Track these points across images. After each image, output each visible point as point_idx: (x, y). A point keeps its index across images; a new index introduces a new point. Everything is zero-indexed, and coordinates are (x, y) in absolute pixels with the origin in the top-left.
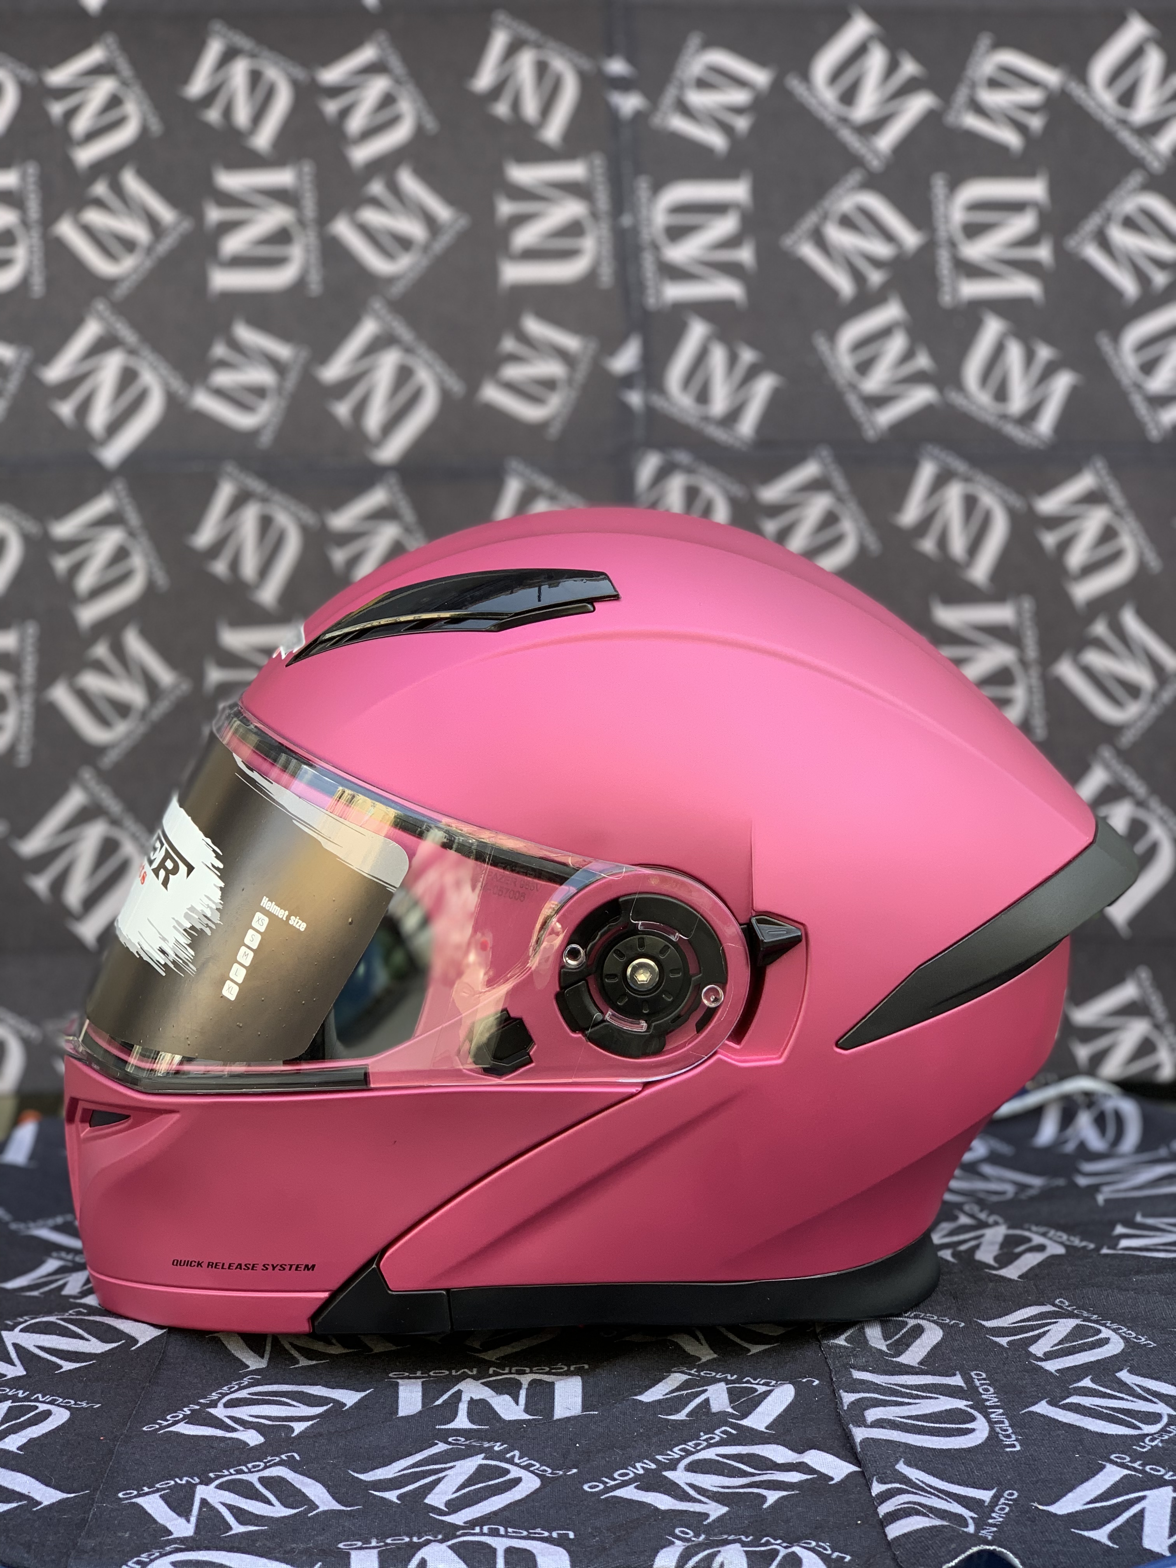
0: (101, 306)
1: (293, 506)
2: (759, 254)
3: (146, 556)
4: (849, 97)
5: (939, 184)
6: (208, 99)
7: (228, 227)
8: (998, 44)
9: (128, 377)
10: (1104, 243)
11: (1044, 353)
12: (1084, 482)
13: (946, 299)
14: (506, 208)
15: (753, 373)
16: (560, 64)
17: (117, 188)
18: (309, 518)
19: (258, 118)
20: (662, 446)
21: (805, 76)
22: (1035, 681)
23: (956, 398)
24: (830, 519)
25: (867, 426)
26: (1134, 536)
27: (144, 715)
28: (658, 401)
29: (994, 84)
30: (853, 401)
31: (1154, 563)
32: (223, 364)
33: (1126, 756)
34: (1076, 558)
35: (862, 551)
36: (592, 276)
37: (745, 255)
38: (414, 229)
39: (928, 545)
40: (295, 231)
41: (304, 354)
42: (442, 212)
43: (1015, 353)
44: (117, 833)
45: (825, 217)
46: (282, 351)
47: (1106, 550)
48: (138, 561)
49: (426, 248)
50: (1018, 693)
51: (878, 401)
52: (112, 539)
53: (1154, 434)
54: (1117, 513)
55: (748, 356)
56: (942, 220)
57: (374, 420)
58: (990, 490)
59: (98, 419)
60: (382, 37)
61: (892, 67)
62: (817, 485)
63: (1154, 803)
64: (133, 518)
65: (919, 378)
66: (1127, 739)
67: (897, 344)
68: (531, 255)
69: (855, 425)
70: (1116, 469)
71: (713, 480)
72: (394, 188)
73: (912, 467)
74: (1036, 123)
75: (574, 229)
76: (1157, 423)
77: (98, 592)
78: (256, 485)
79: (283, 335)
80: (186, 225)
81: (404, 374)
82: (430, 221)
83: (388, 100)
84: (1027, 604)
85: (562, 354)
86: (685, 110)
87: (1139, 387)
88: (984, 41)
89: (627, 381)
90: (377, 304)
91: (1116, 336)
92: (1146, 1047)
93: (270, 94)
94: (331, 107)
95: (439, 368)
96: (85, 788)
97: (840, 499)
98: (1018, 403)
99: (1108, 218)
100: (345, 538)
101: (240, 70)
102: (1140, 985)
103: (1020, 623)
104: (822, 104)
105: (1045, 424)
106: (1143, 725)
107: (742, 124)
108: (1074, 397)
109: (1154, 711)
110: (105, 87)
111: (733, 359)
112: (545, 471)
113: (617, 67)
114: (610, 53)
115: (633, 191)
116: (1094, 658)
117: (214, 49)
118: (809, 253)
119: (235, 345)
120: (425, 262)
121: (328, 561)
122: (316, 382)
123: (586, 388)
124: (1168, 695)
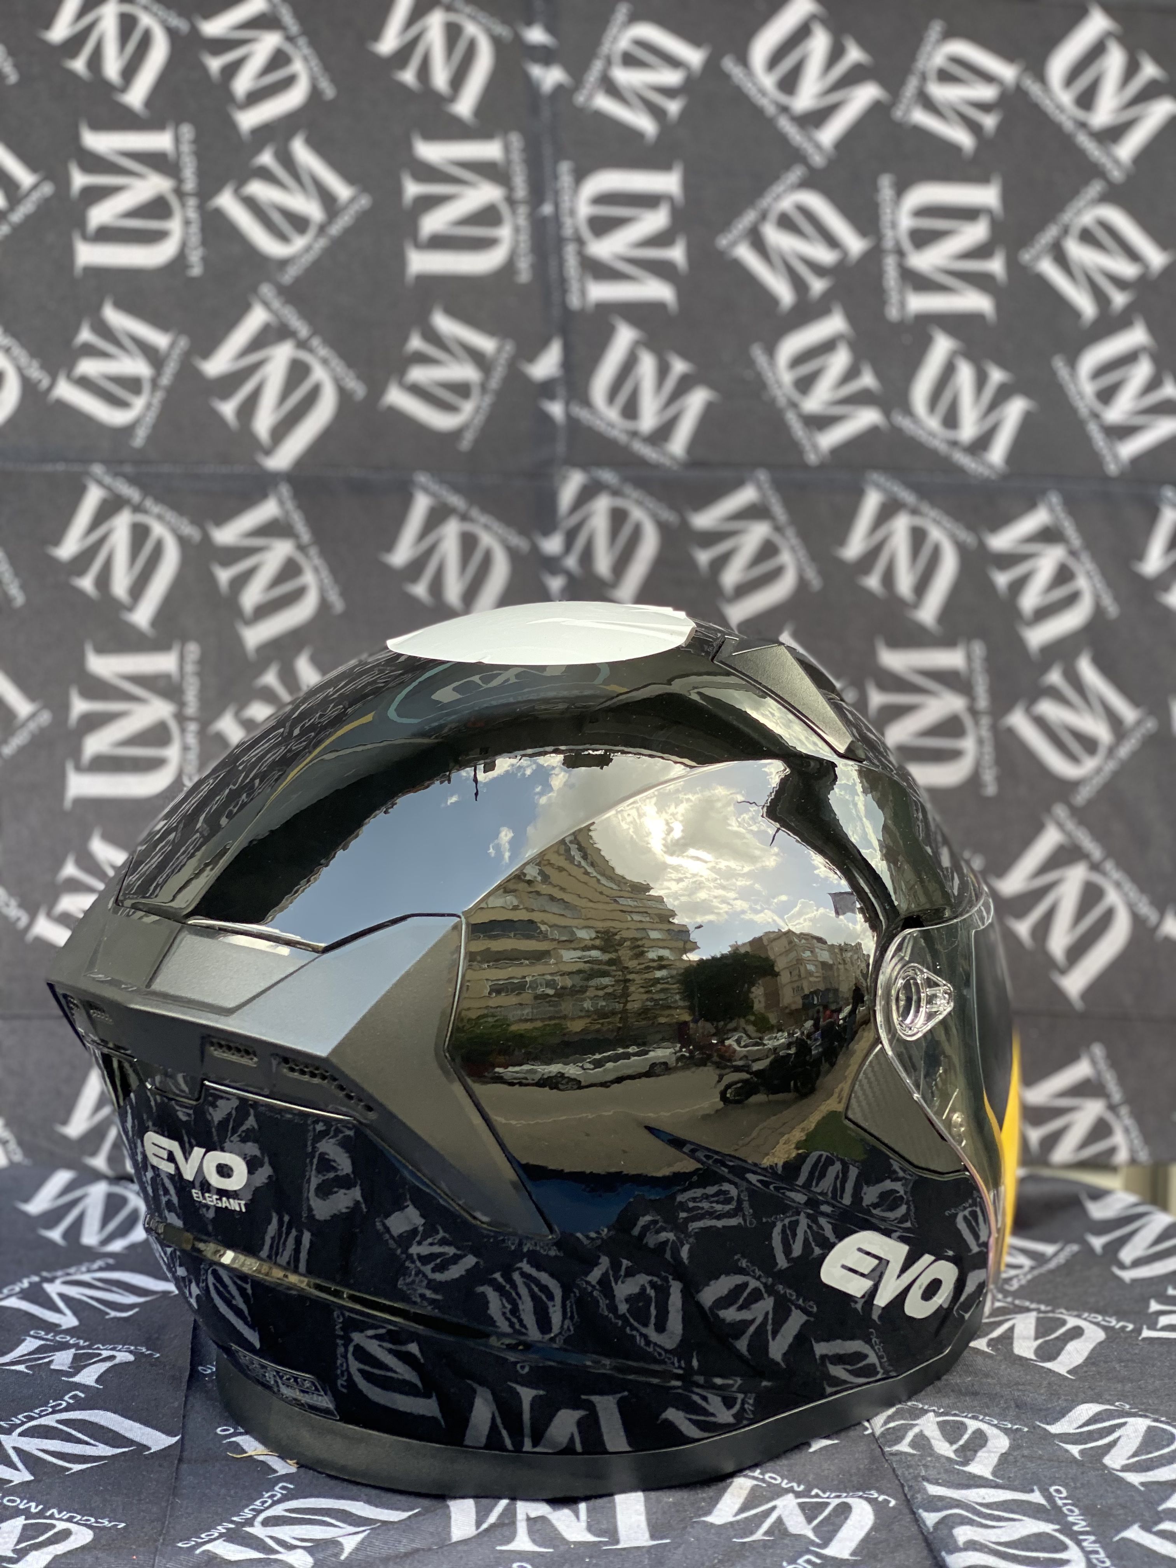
2: (692, 254)
5: (886, 185)
8: (951, 33)
10: (1061, 259)
11: (997, 376)
13: (893, 313)
14: (412, 189)
15: (684, 386)
20: (585, 464)
21: (743, 58)
22: (985, 733)
24: (767, 550)
25: (808, 447)
29: (945, 76)
32: (90, 351)
33: (1080, 815)
34: (1030, 600)
35: (802, 584)
36: (508, 269)
39: (873, 582)
41: (183, 343)
42: (342, 191)
43: (965, 374)
45: (764, 216)
46: (160, 340)
49: (322, 229)
50: (968, 744)
53: (1112, 468)
54: (1073, 553)
55: (679, 367)
61: (836, 54)
65: (863, 398)
66: (1082, 796)
67: (840, 360)
68: (439, 242)
69: (796, 448)
70: (1072, 505)
71: (640, 503)
72: (287, 160)
73: (857, 495)
76: (1116, 456)
79: (160, 322)
82: (327, 199)
83: (278, 59)
84: (978, 649)
85: (477, 357)
86: (612, 89)
87: (1096, 416)
88: (936, 29)
89: (547, 389)
90: (267, 290)
91: (1072, 362)
92: (1101, 1130)
94: (215, 64)
97: (778, 529)
98: (968, 430)
99: (1066, 231)
100: (231, 555)
102: (1094, 1063)
103: (971, 670)
105: (997, 454)
106: (1098, 782)
108: (1027, 423)
109: (1111, 766)
111: (663, 370)
112: (458, 489)
113: (536, 35)
114: (529, 22)
115: (555, 176)
116: (1048, 708)
118: (745, 254)
119: (104, 330)
121: (212, 580)
122: (198, 375)
123: (500, 394)
124: (1124, 751)
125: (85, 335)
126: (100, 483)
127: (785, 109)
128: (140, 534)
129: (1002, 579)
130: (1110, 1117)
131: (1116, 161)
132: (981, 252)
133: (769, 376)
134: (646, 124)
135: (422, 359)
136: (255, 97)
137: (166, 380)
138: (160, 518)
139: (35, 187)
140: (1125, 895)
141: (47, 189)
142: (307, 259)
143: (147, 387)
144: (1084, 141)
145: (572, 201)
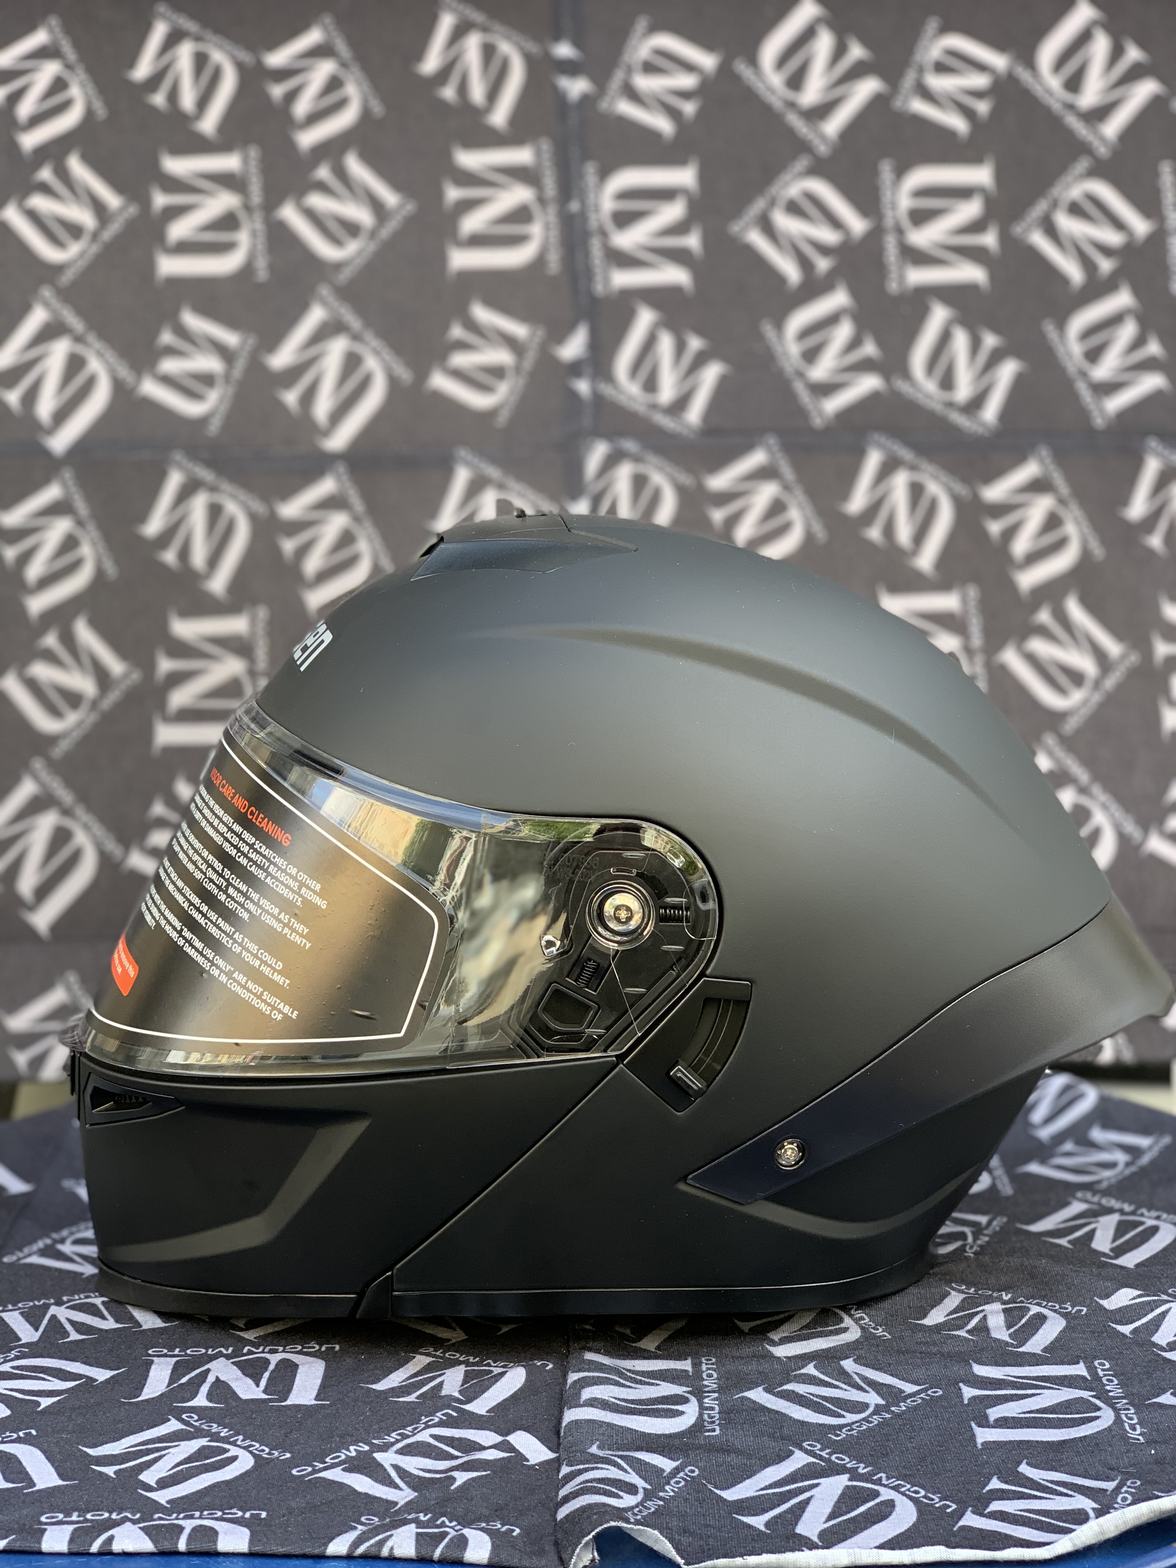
0: (47, 292)
1: (243, 495)
2: (706, 241)
3: (94, 544)
5: (886, 170)
6: (154, 82)
7: (174, 212)
8: (945, 29)
9: (75, 364)
10: (1051, 231)
11: (990, 341)
12: (1029, 471)
13: (893, 286)
14: (453, 194)
15: (700, 360)
17: (63, 174)
18: (259, 507)
19: (203, 102)
20: (609, 435)
21: (753, 61)
23: (902, 386)
25: (814, 414)
26: (1077, 523)
27: (94, 704)
28: (606, 390)
29: (941, 68)
30: (800, 388)
31: (1098, 551)
32: (171, 351)
33: (1069, 743)
34: (1021, 546)
36: (539, 262)
37: (693, 241)
38: (362, 215)
39: (874, 533)
40: (242, 216)
41: (251, 341)
43: (961, 340)
44: (68, 823)
45: (772, 203)
46: (231, 338)
47: (1050, 538)
48: (86, 550)
49: (373, 234)
52: (61, 527)
53: (1099, 422)
54: (1062, 501)
55: (695, 343)
56: (889, 206)
57: (322, 408)
58: (936, 478)
59: (45, 408)
60: (328, 19)
61: (840, 51)
62: (764, 473)
63: (1096, 790)
64: (81, 507)
65: (866, 366)
67: (844, 332)
68: (478, 241)
69: (802, 413)
70: (1060, 457)
73: (858, 455)
74: (983, 107)
75: (521, 215)
76: (1102, 411)
77: (47, 581)
78: (206, 474)
79: (231, 323)
80: (133, 210)
81: (352, 362)
83: (334, 84)
84: (973, 592)
86: (633, 95)
87: (1084, 374)
88: (932, 24)
89: (575, 369)
90: (324, 291)
91: (1061, 325)
93: (216, 76)
94: (277, 91)
95: (388, 355)
96: (36, 778)
98: (963, 391)
99: (1055, 204)
100: (295, 527)
101: (185, 52)
103: (965, 611)
105: (990, 412)
107: (689, 108)
108: (1019, 384)
110: (50, 70)
111: (680, 347)
112: (494, 461)
113: (564, 50)
114: (557, 37)
115: (581, 176)
116: (1038, 646)
117: (159, 32)
118: (756, 239)
119: (182, 332)
120: (372, 247)
121: (278, 551)
122: (264, 370)
123: (534, 375)
125: (167, 337)
126: (180, 467)
127: (792, 105)
128: (215, 512)
129: (995, 528)
131: (1102, 139)
132: (976, 227)
133: (778, 349)
134: (663, 125)
135: (462, 346)
138: (234, 497)
139: (122, 209)
140: (1112, 816)
142: (359, 262)
143: (219, 382)
144: (1073, 122)
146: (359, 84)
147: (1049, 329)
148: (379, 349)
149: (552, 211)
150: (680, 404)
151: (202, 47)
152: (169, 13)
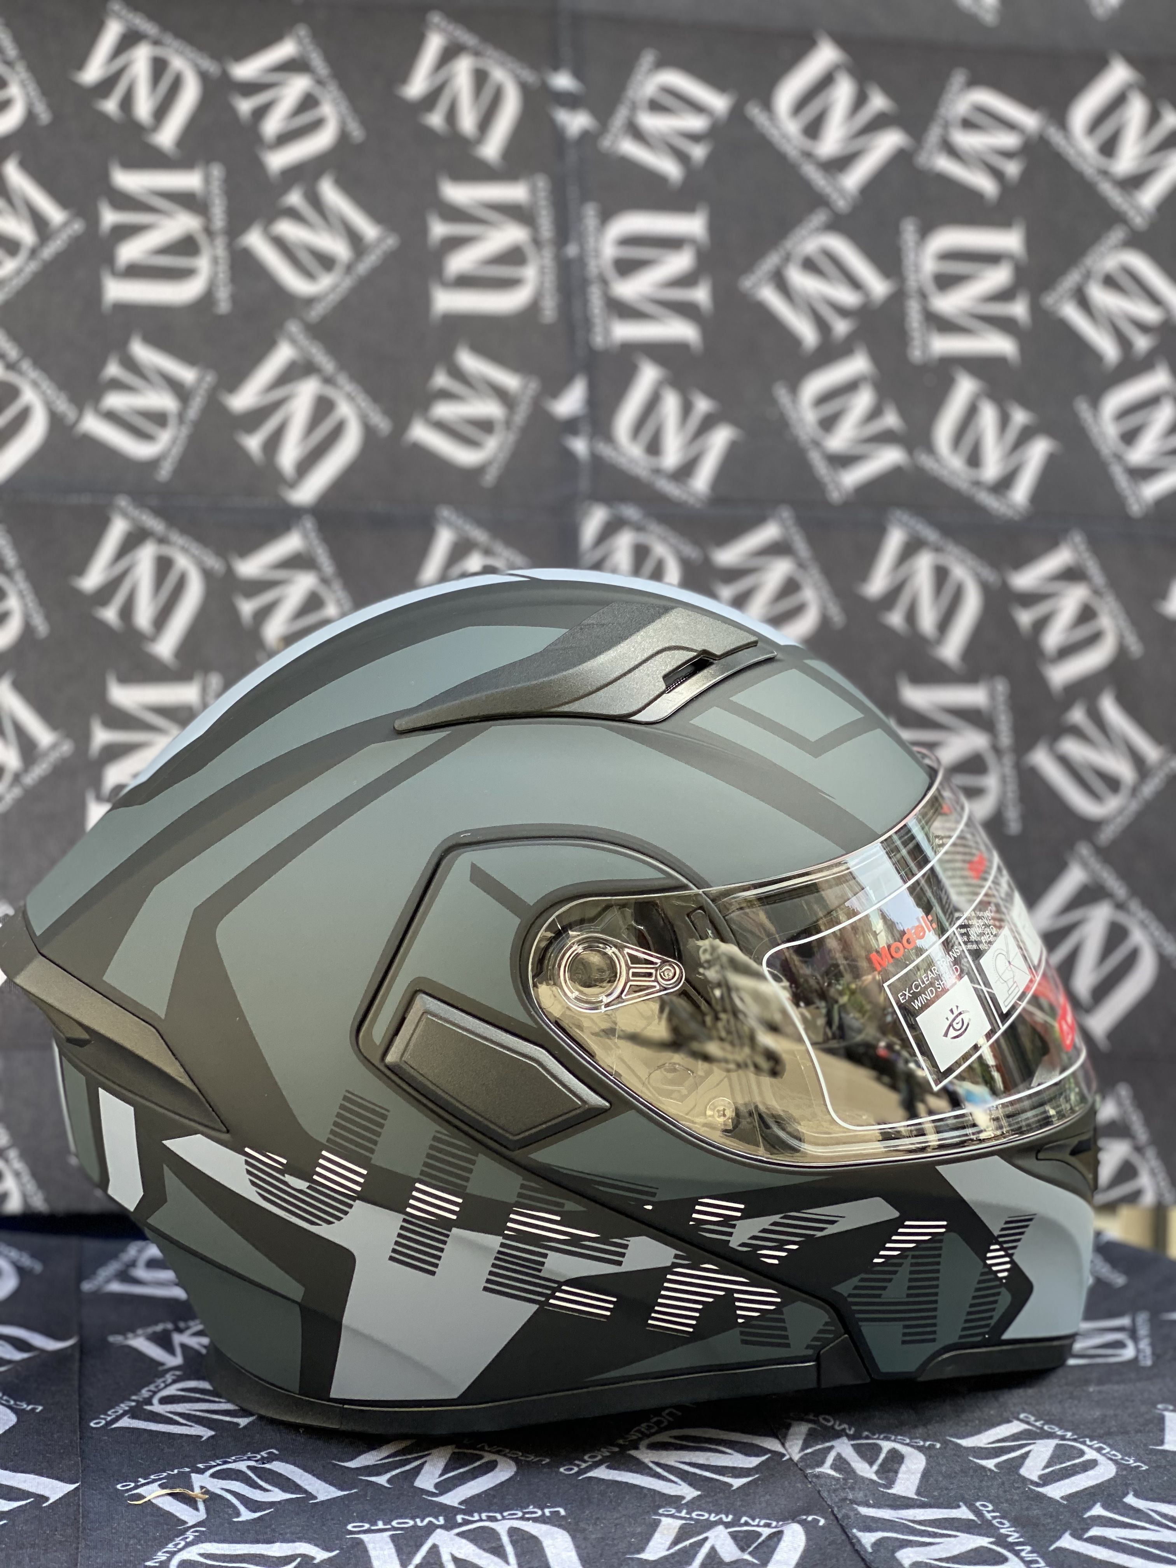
2: (716, 295)
4: (813, 130)
5: (909, 230)
6: (106, 86)
7: (125, 232)
8: (973, 82)
11: (1020, 417)
13: (916, 354)
14: (439, 229)
15: (708, 424)
16: (500, 75)
18: (214, 563)
19: (161, 112)
20: (608, 500)
21: (767, 104)
25: (831, 487)
29: (968, 124)
30: (816, 459)
31: (1135, 647)
33: (1106, 854)
36: (533, 309)
37: (701, 295)
39: (896, 619)
40: (202, 240)
41: (210, 378)
42: (369, 230)
43: (988, 415)
45: (787, 259)
46: (187, 374)
47: (1083, 632)
49: (349, 268)
50: (991, 782)
51: (842, 461)
54: (1096, 592)
55: (703, 405)
56: (913, 268)
58: (962, 561)
60: (303, 31)
61: (860, 100)
62: (777, 549)
65: (886, 438)
66: (1106, 835)
67: (863, 400)
69: (817, 485)
70: (1095, 544)
72: (315, 200)
73: (879, 533)
74: (1012, 169)
76: (1138, 498)
79: (188, 358)
82: (354, 238)
83: (308, 102)
84: (1001, 686)
86: (637, 133)
87: (1119, 458)
88: (958, 78)
89: (571, 426)
90: (294, 327)
91: (1095, 402)
93: (176, 85)
94: (245, 106)
95: (363, 401)
97: (801, 565)
99: (1088, 276)
104: (785, 136)
106: (1121, 822)
108: (1051, 465)
109: (1134, 806)
111: (687, 409)
112: (480, 522)
113: (563, 81)
114: (556, 67)
115: (580, 218)
116: (1071, 747)
117: (112, 32)
118: (770, 296)
119: (131, 364)
120: (348, 283)
121: (235, 613)
122: (223, 411)
123: (526, 431)
124: (1149, 789)
125: (113, 370)
126: (125, 515)
127: (808, 155)
128: (163, 566)
129: (1025, 618)
130: (1136, 1160)
131: (1138, 209)
132: (1005, 295)
133: (792, 415)
134: (670, 168)
135: (446, 395)
136: (285, 139)
137: (193, 413)
138: (184, 550)
139: (65, 225)
140: (1152, 935)
141: (78, 226)
142: (333, 298)
143: (173, 421)
145: (597, 241)
146: (336, 105)
147: (1083, 408)
148: (353, 394)
149: (548, 254)
150: (686, 471)
151: (160, 52)
152: (124, 12)
